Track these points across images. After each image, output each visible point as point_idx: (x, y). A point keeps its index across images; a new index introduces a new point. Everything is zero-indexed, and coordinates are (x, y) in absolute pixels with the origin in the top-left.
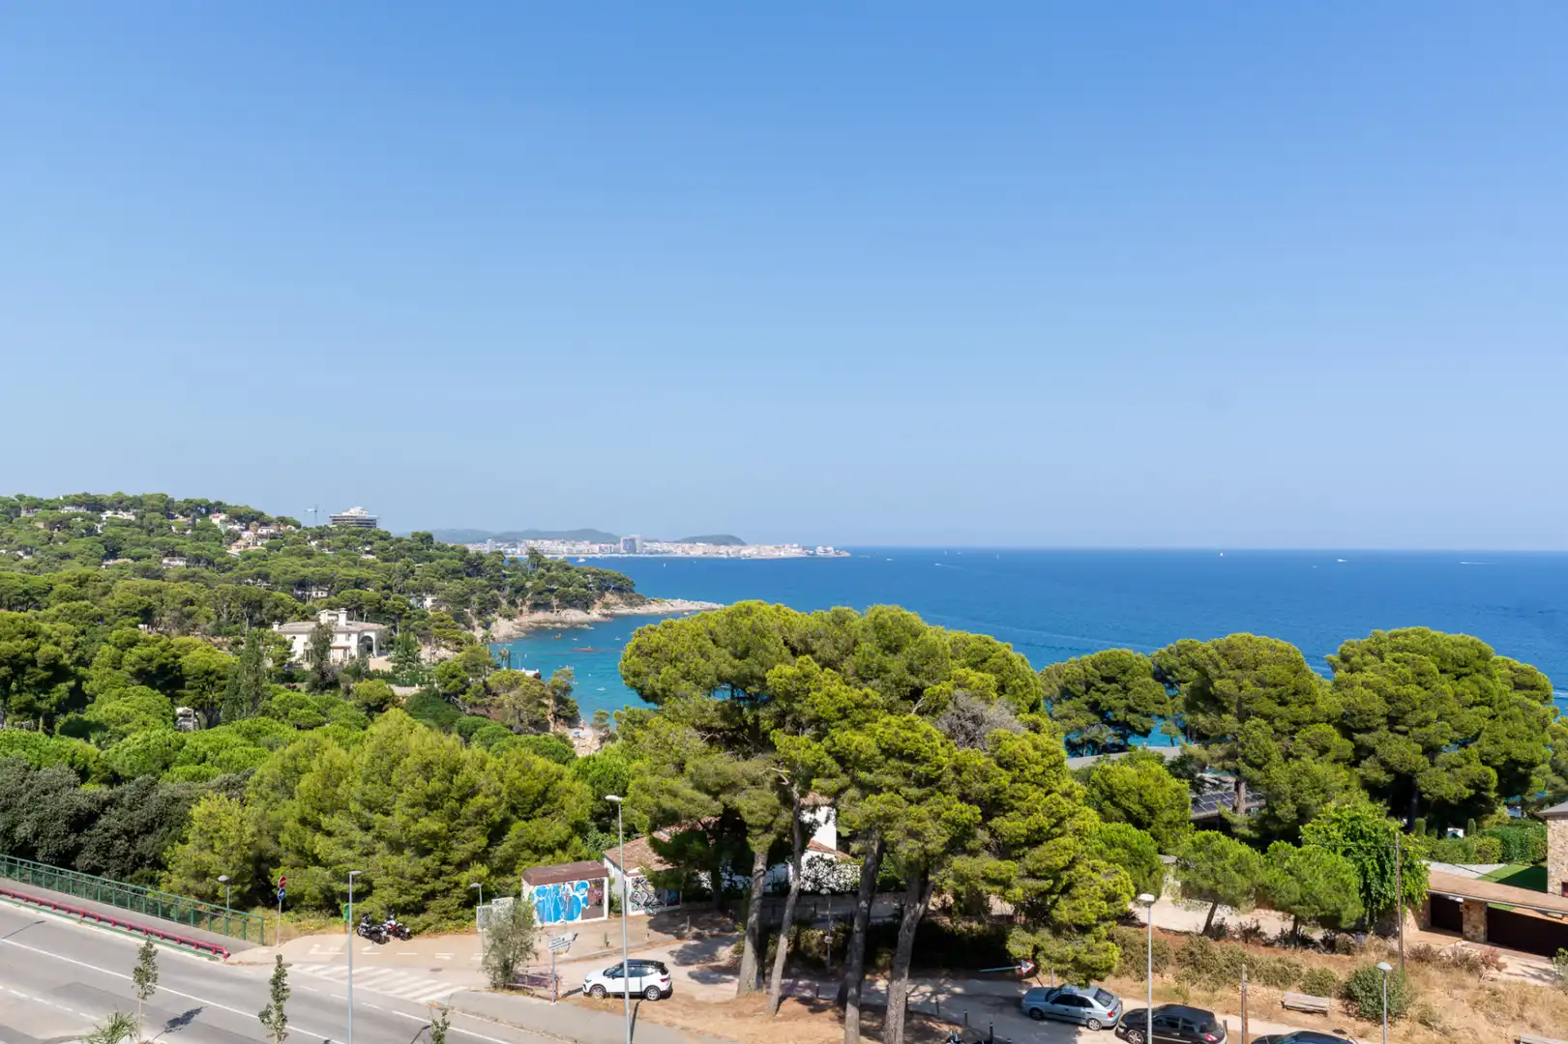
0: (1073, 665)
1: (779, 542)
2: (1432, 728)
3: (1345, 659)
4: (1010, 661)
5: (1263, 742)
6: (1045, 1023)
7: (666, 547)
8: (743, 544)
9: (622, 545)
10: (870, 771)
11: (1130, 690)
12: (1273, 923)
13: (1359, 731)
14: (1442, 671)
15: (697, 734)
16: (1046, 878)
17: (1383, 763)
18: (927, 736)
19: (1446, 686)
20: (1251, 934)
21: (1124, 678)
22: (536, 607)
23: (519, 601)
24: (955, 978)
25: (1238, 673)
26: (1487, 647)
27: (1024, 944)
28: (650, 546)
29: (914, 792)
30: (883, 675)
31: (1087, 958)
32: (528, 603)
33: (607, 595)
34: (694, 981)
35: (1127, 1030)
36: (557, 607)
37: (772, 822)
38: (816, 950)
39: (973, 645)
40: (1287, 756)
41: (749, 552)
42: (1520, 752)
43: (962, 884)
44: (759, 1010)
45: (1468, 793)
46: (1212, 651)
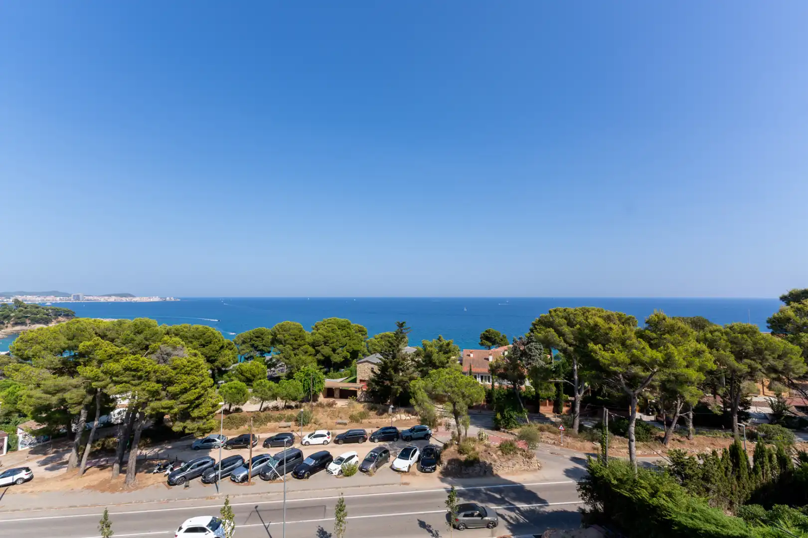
0: (246, 333)
1: (150, 296)
2: (335, 344)
3: (316, 327)
4: (214, 334)
5: (289, 352)
6: (200, 451)
7: (96, 298)
8: (134, 296)
9: (72, 297)
10: (117, 376)
11: (264, 340)
12: (280, 403)
13: (317, 346)
14: (339, 329)
15: (48, 371)
16: (187, 404)
17: (322, 354)
18: (143, 362)
19: (339, 332)
20: (276, 408)
21: (262, 336)
22: (16, 324)
23: (6, 322)
24: (169, 443)
25: (284, 332)
26: (350, 321)
27: (179, 427)
28: (87, 298)
29: (137, 382)
30: (132, 342)
31: (203, 427)
32: (11, 323)
33: (59, 317)
34: (47, 471)
35: (226, 446)
36: (29, 323)
37: (82, 401)
38: (112, 446)
39: (200, 329)
40: (295, 355)
41: (137, 299)
42: (355, 349)
43: (154, 411)
44: (75, 475)
45: (343, 360)
46: (278, 327)
